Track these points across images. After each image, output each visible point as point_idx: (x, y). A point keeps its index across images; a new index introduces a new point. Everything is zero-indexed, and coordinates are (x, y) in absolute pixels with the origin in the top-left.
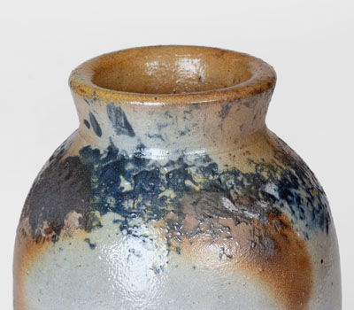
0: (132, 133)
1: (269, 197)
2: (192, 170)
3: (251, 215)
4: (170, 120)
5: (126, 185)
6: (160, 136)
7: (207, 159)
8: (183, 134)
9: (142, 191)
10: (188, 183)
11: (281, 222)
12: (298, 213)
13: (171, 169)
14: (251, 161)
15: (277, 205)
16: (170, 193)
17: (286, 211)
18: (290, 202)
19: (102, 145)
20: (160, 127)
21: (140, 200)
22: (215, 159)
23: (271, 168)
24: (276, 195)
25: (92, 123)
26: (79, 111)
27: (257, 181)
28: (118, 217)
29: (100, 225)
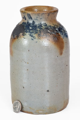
0: (32, 19)
1: (57, 31)
2: (43, 25)
3: (53, 33)
4: (38, 16)
5: (31, 28)
6: (37, 19)
7: (45, 24)
8: (41, 19)
9: (34, 29)
10: (42, 27)
11: (59, 35)
12: (62, 34)
13: (39, 25)
14: (53, 25)
15: (58, 32)
16: (39, 29)
17: (60, 33)
18: (60, 32)
19: (26, 21)
20: (37, 17)
21: (33, 30)
22: (47, 24)
23: (57, 26)
24: (58, 30)
25: (24, 18)
26: (22, 16)
27: (54, 28)
28: (29, 33)
29: (26, 35)
